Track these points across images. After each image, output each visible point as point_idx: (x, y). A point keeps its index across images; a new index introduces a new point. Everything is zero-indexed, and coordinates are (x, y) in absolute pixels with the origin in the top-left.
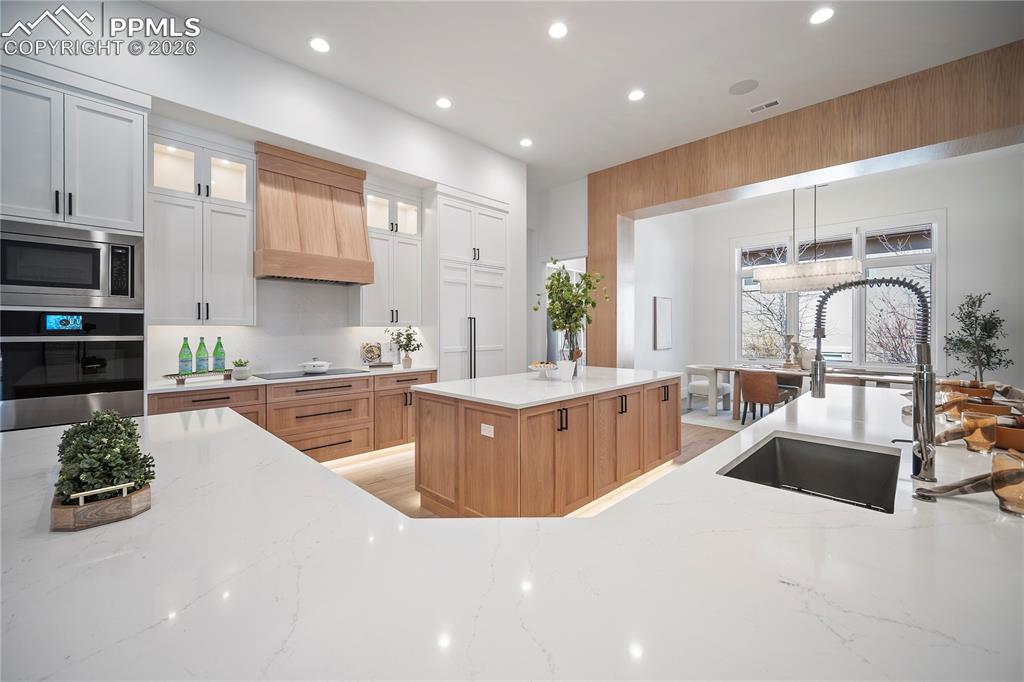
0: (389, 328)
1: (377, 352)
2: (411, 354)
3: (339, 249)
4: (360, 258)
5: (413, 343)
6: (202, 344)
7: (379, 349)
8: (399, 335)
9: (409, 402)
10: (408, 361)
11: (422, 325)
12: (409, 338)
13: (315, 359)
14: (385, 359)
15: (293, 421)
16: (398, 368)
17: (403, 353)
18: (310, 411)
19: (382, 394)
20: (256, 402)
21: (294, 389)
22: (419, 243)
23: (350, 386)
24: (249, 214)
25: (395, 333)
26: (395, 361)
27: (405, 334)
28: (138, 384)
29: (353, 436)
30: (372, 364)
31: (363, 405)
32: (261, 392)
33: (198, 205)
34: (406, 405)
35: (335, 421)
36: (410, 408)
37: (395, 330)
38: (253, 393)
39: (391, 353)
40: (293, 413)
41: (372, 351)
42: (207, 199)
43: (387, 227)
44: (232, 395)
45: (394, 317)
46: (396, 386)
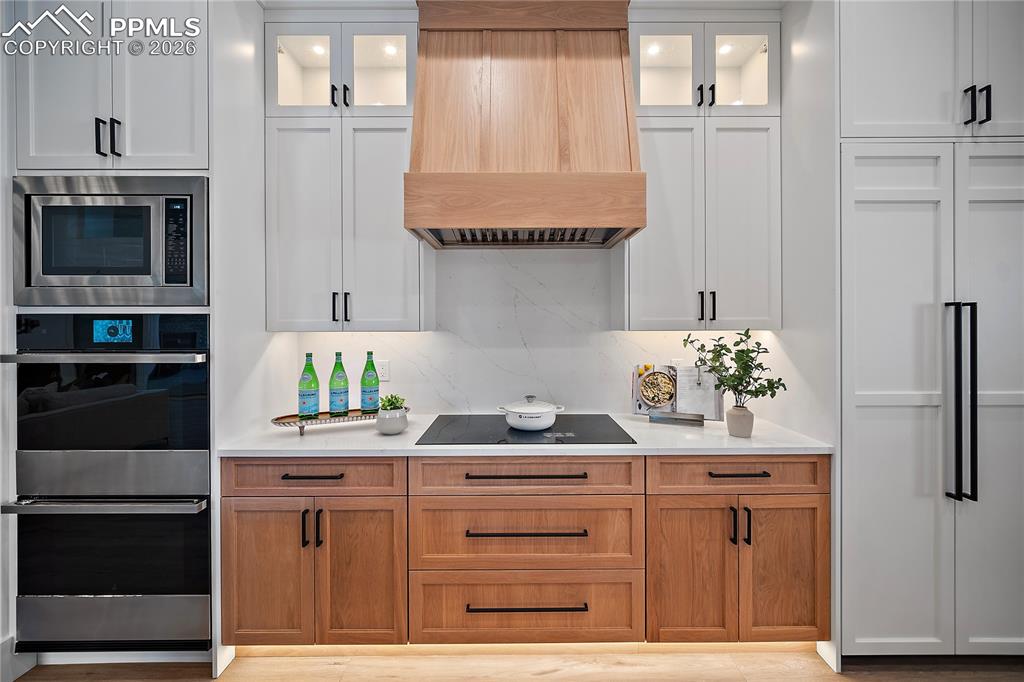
0: (695, 335)
1: (667, 388)
2: (751, 403)
3: (564, 155)
4: (614, 168)
5: (756, 374)
6: (339, 365)
7: (673, 380)
8: (719, 351)
9: (743, 533)
10: (742, 423)
11: (780, 327)
12: (745, 361)
13: (530, 398)
14: (685, 406)
15: (461, 539)
16: (714, 439)
17: (729, 397)
18: (496, 524)
19: (664, 503)
20: (388, 490)
21: (464, 470)
22: (774, 124)
23: (585, 476)
24: (408, 124)
25: (710, 346)
26: (708, 412)
27: (734, 349)
28: (200, 439)
29: (592, 597)
30: (656, 413)
31: (616, 527)
32: (399, 470)
33: (334, 123)
34: (734, 541)
35: (552, 552)
36: (747, 552)
37: (707, 338)
38: (384, 470)
39: (699, 392)
40: (460, 523)
41: (655, 385)
42: (346, 111)
43: (687, 97)
44: (351, 472)
45: (707, 309)
46: (703, 486)
